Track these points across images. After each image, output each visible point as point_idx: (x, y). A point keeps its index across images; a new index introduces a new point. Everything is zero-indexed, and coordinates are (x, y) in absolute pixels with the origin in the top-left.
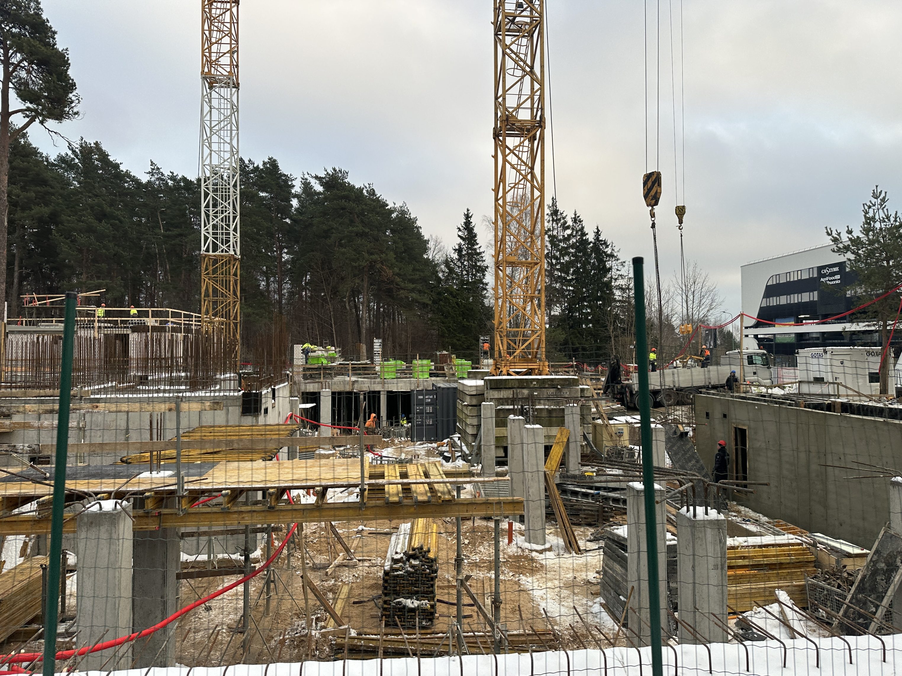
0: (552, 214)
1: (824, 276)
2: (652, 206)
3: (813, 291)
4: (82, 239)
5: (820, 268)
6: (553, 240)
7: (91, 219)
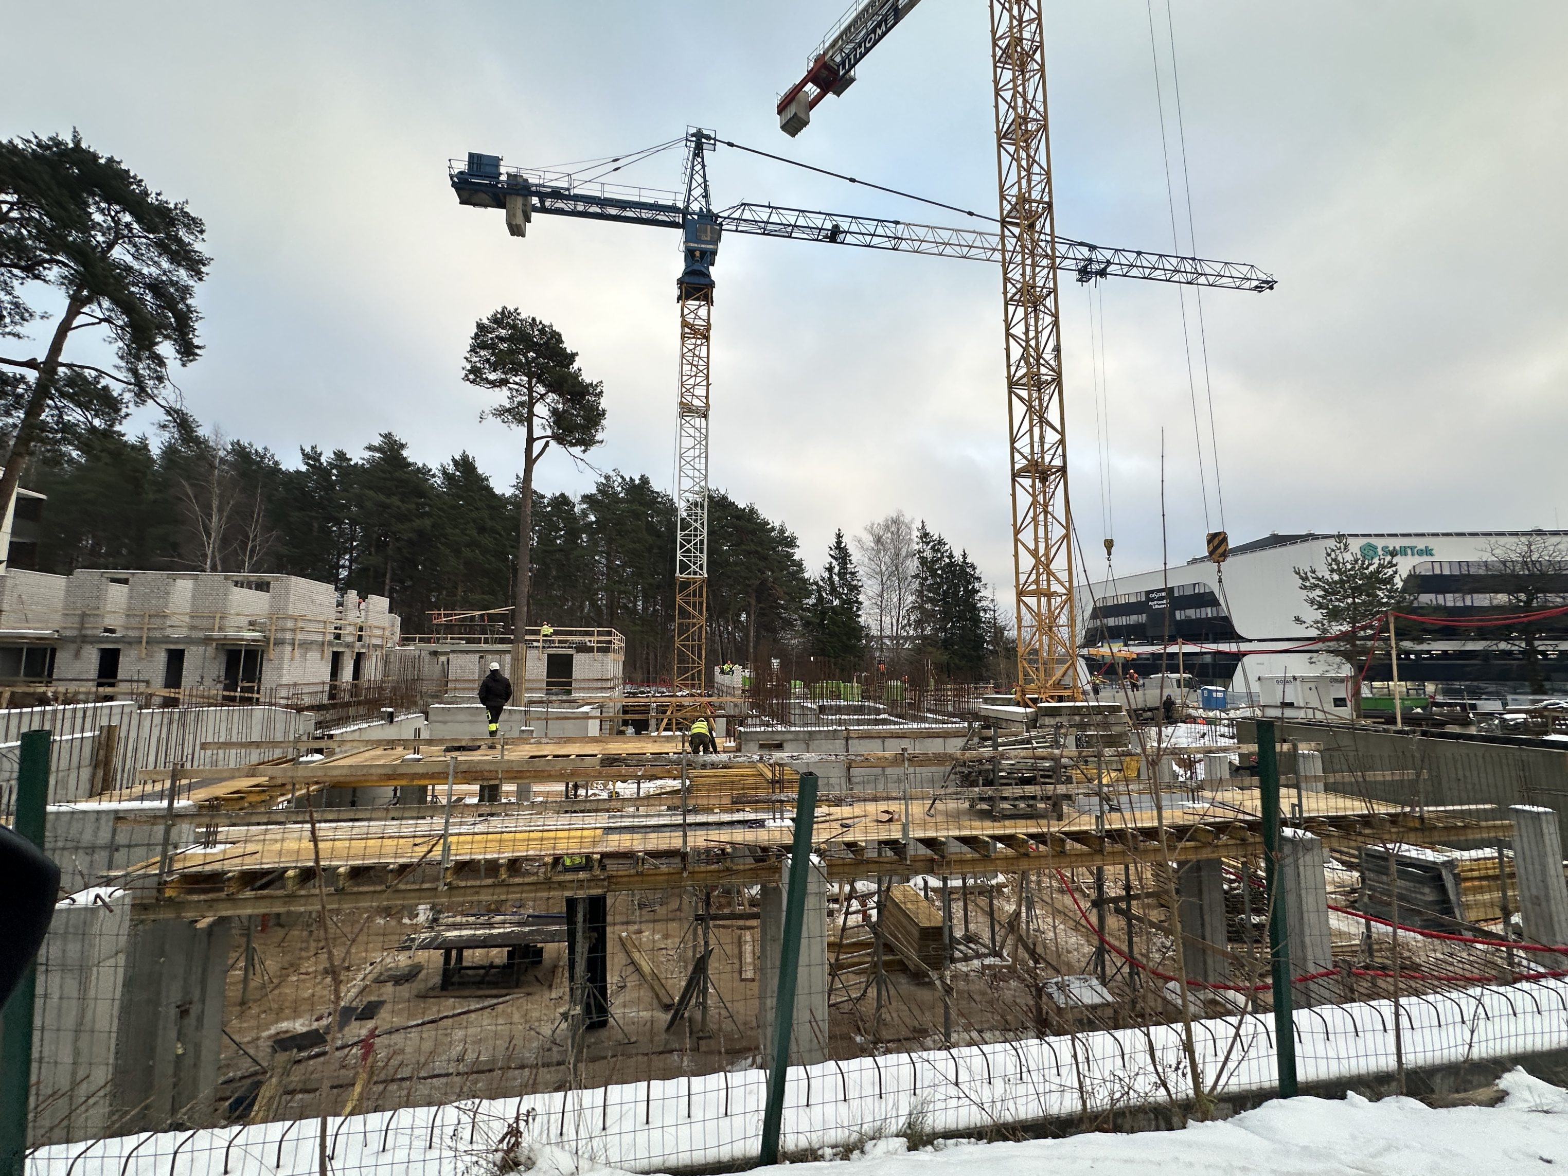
0: (921, 538)
1: (1153, 600)
2: (1219, 562)
3: (1141, 614)
4: (467, 552)
5: (1148, 593)
6: (923, 561)
7: (474, 533)
